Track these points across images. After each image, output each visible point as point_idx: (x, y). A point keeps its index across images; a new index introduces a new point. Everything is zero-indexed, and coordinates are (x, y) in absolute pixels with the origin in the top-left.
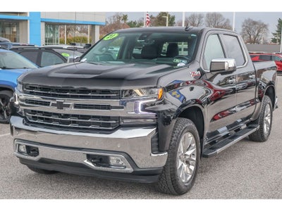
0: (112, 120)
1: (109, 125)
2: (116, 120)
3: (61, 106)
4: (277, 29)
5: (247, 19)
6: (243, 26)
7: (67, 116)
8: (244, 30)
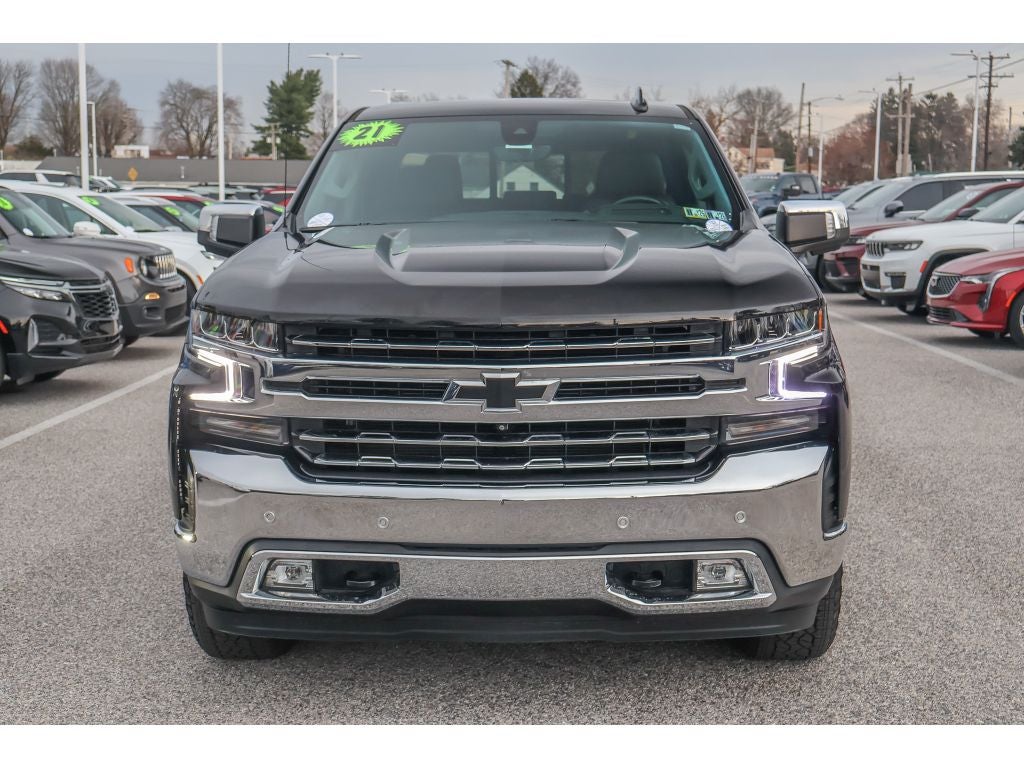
0: (695, 432)
1: (678, 449)
2: (709, 430)
3: (500, 394)
4: (266, 114)
5: (174, 81)
6: (164, 103)
7: (519, 430)
8: (166, 115)
